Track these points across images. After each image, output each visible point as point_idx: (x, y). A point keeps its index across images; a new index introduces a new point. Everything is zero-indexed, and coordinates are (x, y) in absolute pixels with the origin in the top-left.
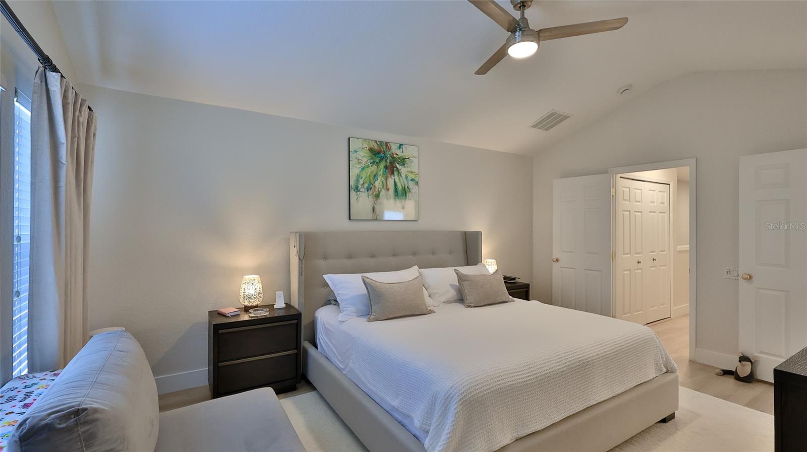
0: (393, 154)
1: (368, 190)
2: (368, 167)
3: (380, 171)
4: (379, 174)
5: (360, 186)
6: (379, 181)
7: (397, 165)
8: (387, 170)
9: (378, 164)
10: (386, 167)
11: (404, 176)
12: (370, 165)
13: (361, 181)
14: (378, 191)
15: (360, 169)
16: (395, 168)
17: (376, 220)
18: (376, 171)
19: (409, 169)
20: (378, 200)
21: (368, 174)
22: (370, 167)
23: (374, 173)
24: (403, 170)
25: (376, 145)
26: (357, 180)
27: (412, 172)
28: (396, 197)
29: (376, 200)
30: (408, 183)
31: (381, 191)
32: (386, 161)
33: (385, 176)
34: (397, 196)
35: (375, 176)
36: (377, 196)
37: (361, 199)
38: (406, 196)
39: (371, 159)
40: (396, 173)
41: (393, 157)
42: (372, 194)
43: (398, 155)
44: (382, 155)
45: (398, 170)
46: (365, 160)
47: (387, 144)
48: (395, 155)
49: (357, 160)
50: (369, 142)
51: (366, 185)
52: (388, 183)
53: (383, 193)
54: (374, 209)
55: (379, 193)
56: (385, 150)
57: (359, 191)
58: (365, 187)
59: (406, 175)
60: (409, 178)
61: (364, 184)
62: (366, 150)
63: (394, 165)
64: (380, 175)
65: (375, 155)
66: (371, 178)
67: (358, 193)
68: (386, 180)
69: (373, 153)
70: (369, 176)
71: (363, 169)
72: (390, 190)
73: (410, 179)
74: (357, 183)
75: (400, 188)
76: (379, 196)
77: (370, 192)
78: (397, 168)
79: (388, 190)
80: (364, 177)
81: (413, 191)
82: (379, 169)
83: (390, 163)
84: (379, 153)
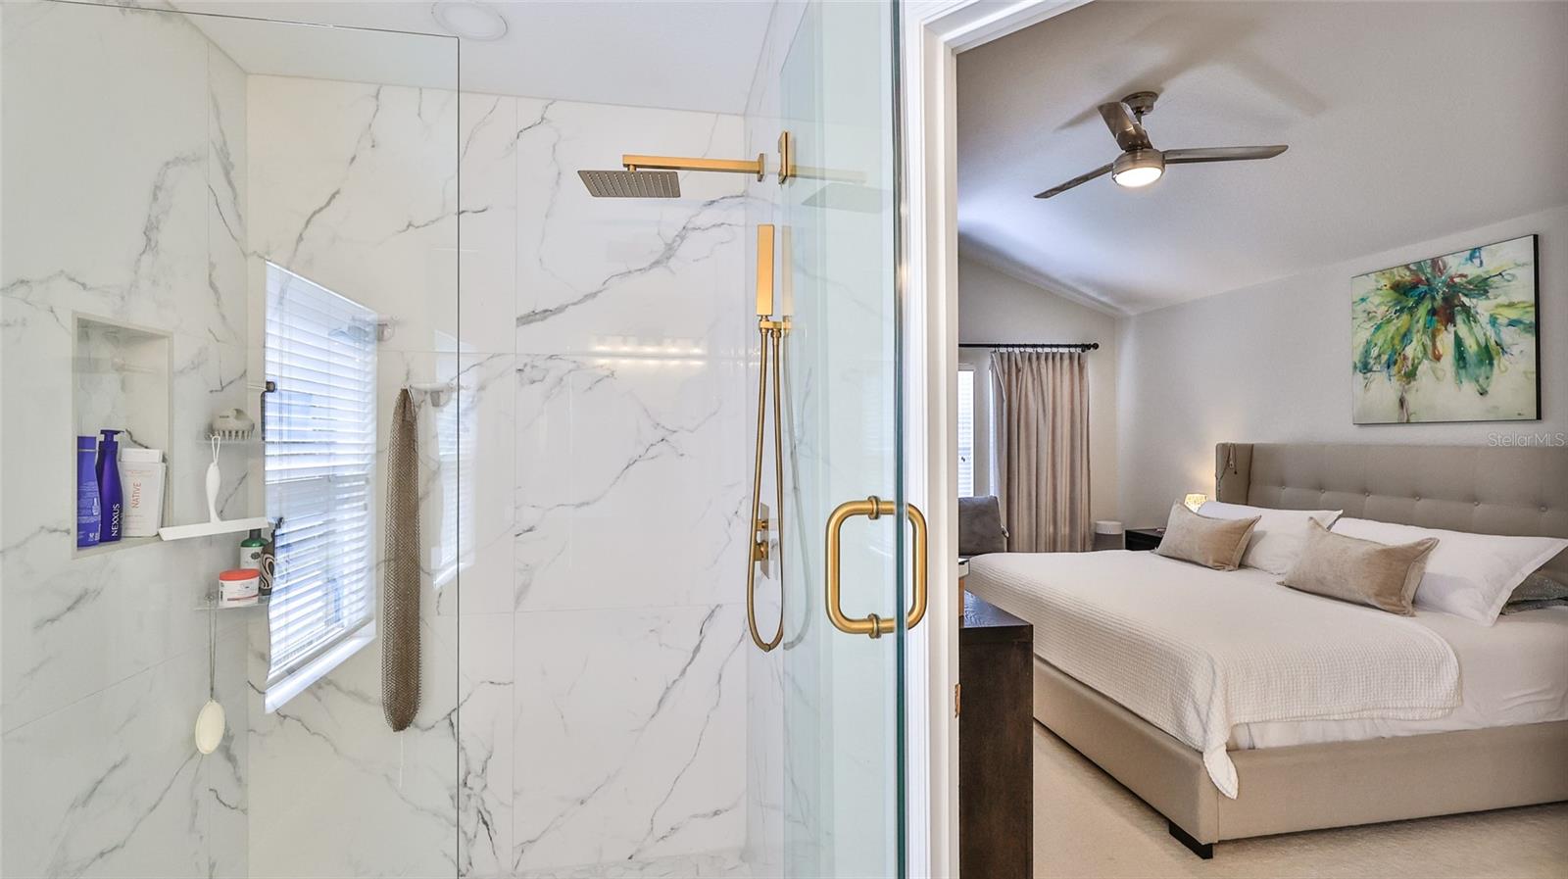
0: (1452, 278)
1: (1388, 367)
2: (1389, 321)
3: (1418, 322)
4: (1415, 331)
5: (1372, 362)
6: (1414, 342)
7: (1465, 300)
8: (1435, 318)
9: (1411, 311)
10: (1433, 312)
11: (1484, 318)
12: (1394, 316)
13: (1375, 352)
14: (1413, 365)
15: (1373, 329)
16: (1459, 308)
17: (1408, 422)
18: (1407, 326)
19: (1503, 300)
20: (1413, 383)
21: (1390, 335)
22: (1394, 321)
23: (1403, 331)
24: (1482, 307)
25: (1408, 273)
26: (1366, 352)
27: (1511, 305)
28: (1462, 372)
29: (1409, 383)
30: (1498, 334)
31: (1419, 363)
32: (1433, 298)
33: (1430, 330)
34: (1464, 367)
35: (1405, 335)
36: (1411, 375)
37: (1373, 386)
38: (1491, 364)
39: (1395, 305)
40: (1459, 319)
41: (1451, 285)
42: (1399, 372)
43: (1465, 276)
44: (1423, 288)
45: (1466, 310)
46: (1384, 308)
47: (1434, 262)
48: (1457, 280)
49: (1365, 315)
50: (1392, 273)
51: (1385, 358)
52: (1438, 344)
53: (1425, 366)
54: (1402, 402)
55: (1415, 368)
56: (1429, 276)
57: (1370, 371)
58: (1383, 361)
59: (1491, 316)
60: (1502, 320)
61: (1379, 355)
62: (1386, 291)
63: (1456, 302)
64: (1418, 331)
65: (1405, 294)
66: (1396, 341)
67: (1369, 375)
68: (1433, 338)
69: (1402, 291)
70: (1393, 338)
71: (1378, 328)
72: (1442, 359)
73: (1506, 321)
74: (1366, 357)
75: (1471, 346)
76: (1415, 374)
77: (1394, 370)
78: (1463, 305)
79: (1438, 358)
80: (1379, 344)
81: (1515, 350)
82: (1416, 318)
83: (1445, 299)
84: (1414, 286)
